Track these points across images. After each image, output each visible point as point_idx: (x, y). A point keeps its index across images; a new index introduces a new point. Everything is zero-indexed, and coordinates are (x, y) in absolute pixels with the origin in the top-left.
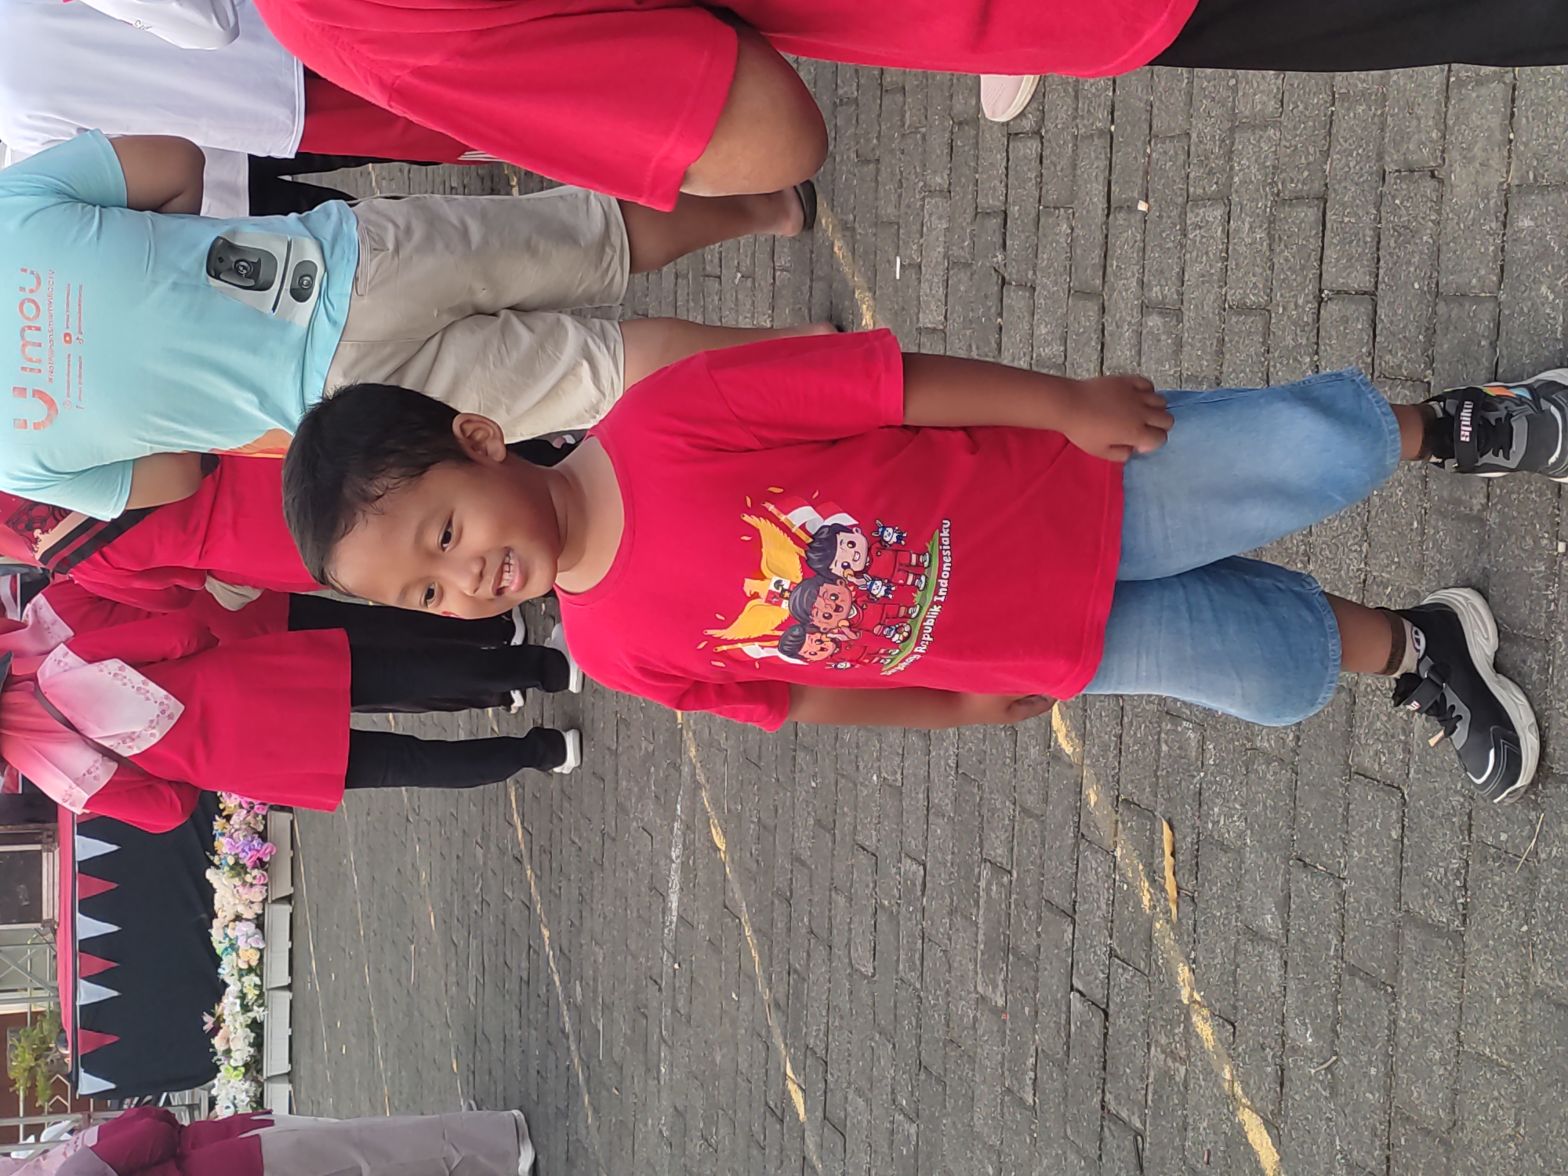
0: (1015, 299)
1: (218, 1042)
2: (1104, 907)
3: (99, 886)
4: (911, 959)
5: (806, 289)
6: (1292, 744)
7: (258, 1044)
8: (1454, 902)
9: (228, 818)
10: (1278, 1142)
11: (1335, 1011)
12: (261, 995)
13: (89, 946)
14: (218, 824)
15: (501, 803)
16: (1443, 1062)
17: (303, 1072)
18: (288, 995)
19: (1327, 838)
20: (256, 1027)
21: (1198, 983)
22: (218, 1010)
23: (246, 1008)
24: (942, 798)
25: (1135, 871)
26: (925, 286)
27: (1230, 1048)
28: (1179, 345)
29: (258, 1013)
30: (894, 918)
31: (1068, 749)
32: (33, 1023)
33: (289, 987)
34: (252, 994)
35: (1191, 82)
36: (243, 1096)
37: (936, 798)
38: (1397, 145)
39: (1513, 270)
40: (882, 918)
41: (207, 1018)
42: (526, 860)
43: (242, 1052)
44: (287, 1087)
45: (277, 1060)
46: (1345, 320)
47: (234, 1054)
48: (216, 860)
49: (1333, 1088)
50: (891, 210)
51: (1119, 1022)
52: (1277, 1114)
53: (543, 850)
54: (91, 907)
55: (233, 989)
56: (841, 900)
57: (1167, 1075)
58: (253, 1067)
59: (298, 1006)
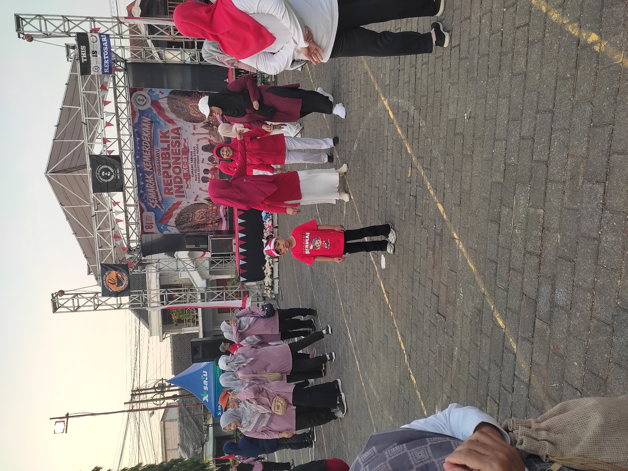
0: (401, 73)
1: (265, 272)
2: (416, 178)
3: (243, 242)
4: (384, 204)
5: (366, 87)
6: (446, 134)
7: (272, 272)
8: (471, 150)
9: (266, 229)
10: (443, 207)
11: (453, 179)
12: (273, 263)
13: (241, 254)
14: (264, 230)
15: (315, 208)
16: (469, 179)
17: (281, 276)
18: (278, 263)
19: (451, 149)
20: (272, 269)
21: (431, 185)
22: (265, 266)
23: (270, 265)
24: (389, 172)
25: (421, 169)
26: (386, 77)
27: (436, 194)
28: (428, 68)
29: (272, 266)
30: (382, 197)
31: (410, 152)
32: (232, 280)
33: (278, 262)
34: (271, 262)
35: (430, 19)
36: (270, 281)
37: (388, 172)
38: (463, 15)
39: (481, 30)
40: (380, 198)
41: (263, 267)
42: (319, 217)
43: (269, 273)
44: (278, 280)
45: (276, 275)
46: (455, 52)
47: (268, 274)
48: (264, 237)
49: (452, 193)
50: (381, 65)
51: (418, 198)
52: (443, 202)
53: (322, 213)
54: (241, 246)
55: (268, 261)
56: (373, 198)
57: (426, 203)
58: (272, 276)
59: (280, 264)
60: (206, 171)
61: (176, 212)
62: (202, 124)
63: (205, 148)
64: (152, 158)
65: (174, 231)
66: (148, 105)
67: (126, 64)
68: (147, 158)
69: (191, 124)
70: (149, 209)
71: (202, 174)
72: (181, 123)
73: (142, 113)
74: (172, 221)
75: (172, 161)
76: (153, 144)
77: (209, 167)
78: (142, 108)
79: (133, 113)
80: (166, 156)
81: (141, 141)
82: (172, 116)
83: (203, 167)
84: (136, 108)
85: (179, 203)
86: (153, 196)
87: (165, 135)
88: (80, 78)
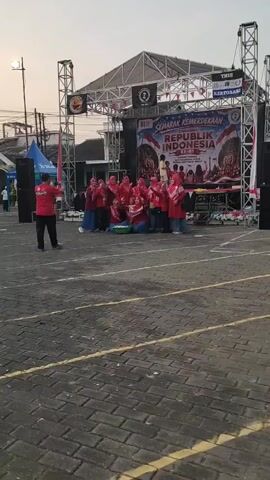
60: (182, 168)
61: (153, 145)
62: (217, 165)
63: (199, 167)
64: (192, 126)
65: (139, 144)
66: (231, 122)
67: (264, 103)
68: (193, 121)
69: (217, 157)
70: (155, 124)
71: (179, 165)
72: (219, 148)
73: (226, 118)
74: (146, 142)
75: (190, 141)
76: (203, 126)
77: (184, 171)
78: (229, 117)
79: (225, 110)
80: (193, 136)
81: (205, 117)
82: (223, 141)
83: (185, 166)
84: (230, 112)
85: (159, 147)
86: (165, 126)
87: (209, 135)
88: (210, 73)
